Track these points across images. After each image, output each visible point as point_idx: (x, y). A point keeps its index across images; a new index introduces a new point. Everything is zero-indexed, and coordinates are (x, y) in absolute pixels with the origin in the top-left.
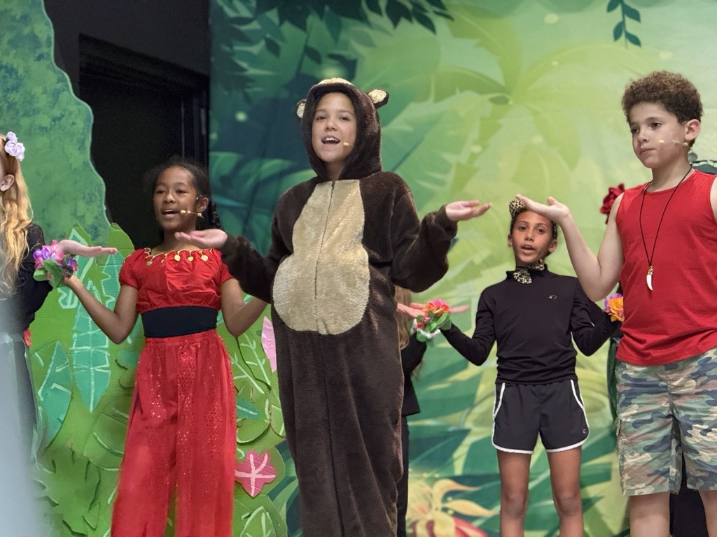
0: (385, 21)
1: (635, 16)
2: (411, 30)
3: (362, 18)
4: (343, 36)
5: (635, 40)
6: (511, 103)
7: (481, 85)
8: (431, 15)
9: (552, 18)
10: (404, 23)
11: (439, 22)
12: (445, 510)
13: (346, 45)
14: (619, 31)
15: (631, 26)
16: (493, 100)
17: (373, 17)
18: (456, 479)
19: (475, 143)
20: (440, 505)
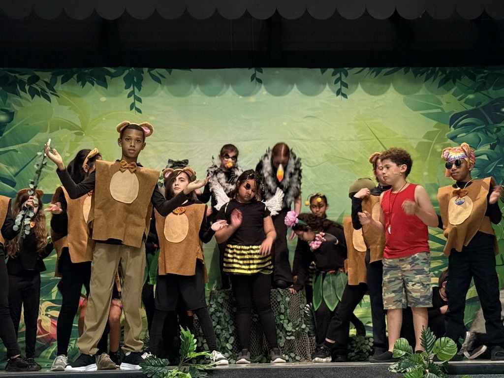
0: (28, 96)
1: (140, 100)
2: (40, 100)
3: (17, 94)
4: (8, 101)
5: (139, 111)
6: (84, 135)
7: (71, 127)
8: (49, 94)
9: (103, 99)
10: (36, 97)
11: (53, 98)
12: (47, 315)
13: (10, 106)
14: (132, 106)
15: (138, 104)
16: (75, 133)
17: (22, 93)
18: (52, 301)
19: (67, 152)
20: (45, 313)
